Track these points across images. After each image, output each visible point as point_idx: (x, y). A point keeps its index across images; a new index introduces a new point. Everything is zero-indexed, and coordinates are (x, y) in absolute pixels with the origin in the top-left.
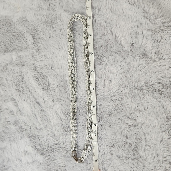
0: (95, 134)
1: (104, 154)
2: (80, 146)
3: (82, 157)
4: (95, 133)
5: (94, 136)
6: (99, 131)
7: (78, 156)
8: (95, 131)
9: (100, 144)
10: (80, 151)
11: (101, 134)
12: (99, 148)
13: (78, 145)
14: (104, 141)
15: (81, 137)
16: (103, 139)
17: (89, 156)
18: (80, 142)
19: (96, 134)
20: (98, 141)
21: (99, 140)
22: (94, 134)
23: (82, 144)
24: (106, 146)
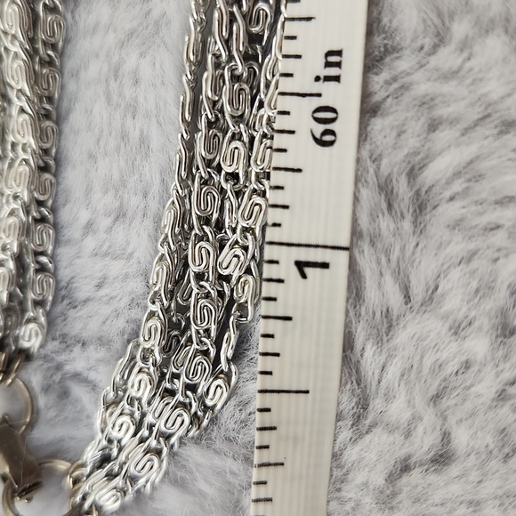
0: (327, 114)
1: (442, 459)
2: (83, 290)
3: (91, 454)
4: (330, 95)
5: (300, 148)
6: (404, 64)
7: (43, 435)
8: (333, 58)
9: (381, 292)
10: (77, 361)
11: (433, 126)
12: (370, 359)
13: (64, 274)
14: (458, 247)
15: (109, 167)
16: (449, 211)
17: (193, 454)
18: (90, 243)
19: (347, 127)
20: (356, 233)
21: (386, 224)
22: (301, 116)
23: (116, 268)
24: (484, 322)
